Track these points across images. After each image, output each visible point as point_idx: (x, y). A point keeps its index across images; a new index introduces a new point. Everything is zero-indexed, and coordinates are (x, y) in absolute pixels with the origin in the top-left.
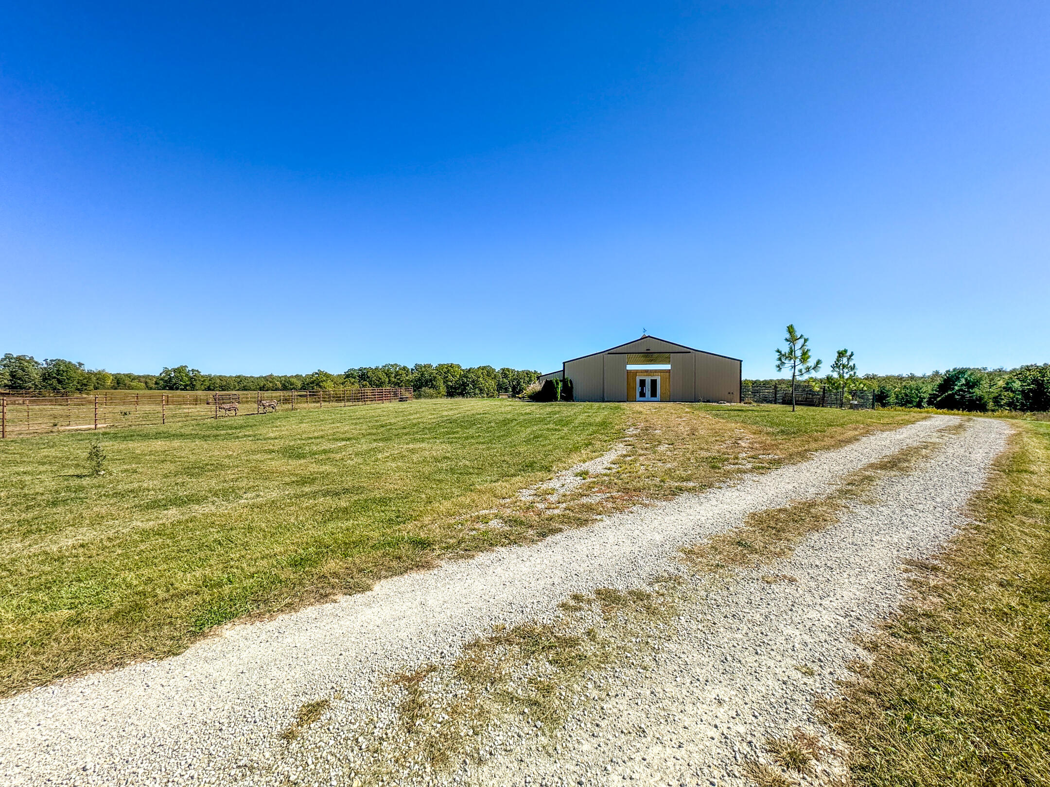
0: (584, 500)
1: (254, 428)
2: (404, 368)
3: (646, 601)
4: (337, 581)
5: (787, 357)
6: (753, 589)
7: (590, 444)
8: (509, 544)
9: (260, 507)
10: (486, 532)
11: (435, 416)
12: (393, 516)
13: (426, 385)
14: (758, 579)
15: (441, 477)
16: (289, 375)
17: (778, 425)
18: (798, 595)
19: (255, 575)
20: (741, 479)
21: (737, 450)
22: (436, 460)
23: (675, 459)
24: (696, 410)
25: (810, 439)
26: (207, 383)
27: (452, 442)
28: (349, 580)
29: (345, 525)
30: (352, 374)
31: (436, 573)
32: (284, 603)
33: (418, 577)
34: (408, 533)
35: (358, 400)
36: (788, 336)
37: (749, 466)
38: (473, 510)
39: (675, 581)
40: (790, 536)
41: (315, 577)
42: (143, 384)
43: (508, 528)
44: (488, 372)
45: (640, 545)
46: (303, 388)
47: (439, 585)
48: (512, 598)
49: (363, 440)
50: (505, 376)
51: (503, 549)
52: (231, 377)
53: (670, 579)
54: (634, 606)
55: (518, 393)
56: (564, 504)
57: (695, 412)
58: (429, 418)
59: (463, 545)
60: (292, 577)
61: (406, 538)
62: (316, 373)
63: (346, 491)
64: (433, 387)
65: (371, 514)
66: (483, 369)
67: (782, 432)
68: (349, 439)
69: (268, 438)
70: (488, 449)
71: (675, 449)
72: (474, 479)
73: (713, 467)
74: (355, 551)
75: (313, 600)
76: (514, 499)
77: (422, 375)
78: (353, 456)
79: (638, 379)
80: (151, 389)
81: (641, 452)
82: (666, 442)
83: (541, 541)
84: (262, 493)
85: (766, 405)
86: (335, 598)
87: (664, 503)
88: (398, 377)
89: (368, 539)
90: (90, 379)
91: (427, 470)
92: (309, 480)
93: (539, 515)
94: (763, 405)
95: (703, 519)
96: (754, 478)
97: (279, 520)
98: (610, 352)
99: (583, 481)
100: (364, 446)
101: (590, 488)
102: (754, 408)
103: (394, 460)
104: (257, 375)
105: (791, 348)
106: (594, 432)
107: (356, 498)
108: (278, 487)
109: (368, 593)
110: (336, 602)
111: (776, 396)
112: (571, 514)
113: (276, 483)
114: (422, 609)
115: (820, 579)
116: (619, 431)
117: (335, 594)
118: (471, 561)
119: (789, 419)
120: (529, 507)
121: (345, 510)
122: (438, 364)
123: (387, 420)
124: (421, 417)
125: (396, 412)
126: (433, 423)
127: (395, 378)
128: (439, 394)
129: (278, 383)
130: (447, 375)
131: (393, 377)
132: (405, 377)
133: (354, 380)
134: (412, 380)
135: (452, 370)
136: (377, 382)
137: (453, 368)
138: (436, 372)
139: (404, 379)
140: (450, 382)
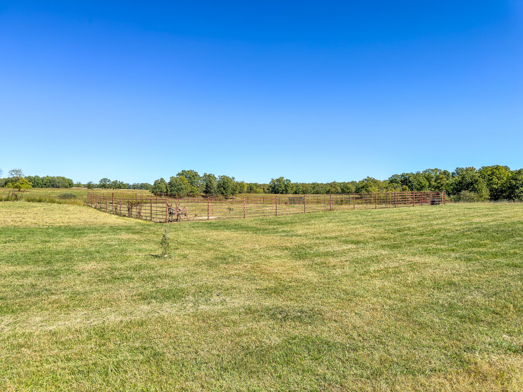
1: (293, 225)
2: (445, 173)
11: (463, 222)
13: (467, 189)
16: (346, 182)
26: (294, 189)
30: (395, 180)
42: (262, 190)
46: (356, 192)
49: (371, 245)
52: (309, 184)
58: (455, 224)
62: (366, 180)
64: (475, 190)
68: (358, 243)
69: (295, 235)
77: (463, 178)
80: (266, 193)
88: (439, 181)
90: (236, 187)
103: (385, 276)
104: (325, 183)
122: (482, 167)
123: (407, 224)
124: (446, 222)
125: (421, 216)
126: (457, 230)
127: (436, 182)
128: (481, 197)
129: (339, 188)
130: (491, 178)
131: (433, 181)
132: (445, 181)
133: (397, 184)
134: (451, 184)
135: (498, 173)
136: (418, 186)
137: (498, 170)
138: (479, 175)
139: (445, 183)
140: (495, 184)
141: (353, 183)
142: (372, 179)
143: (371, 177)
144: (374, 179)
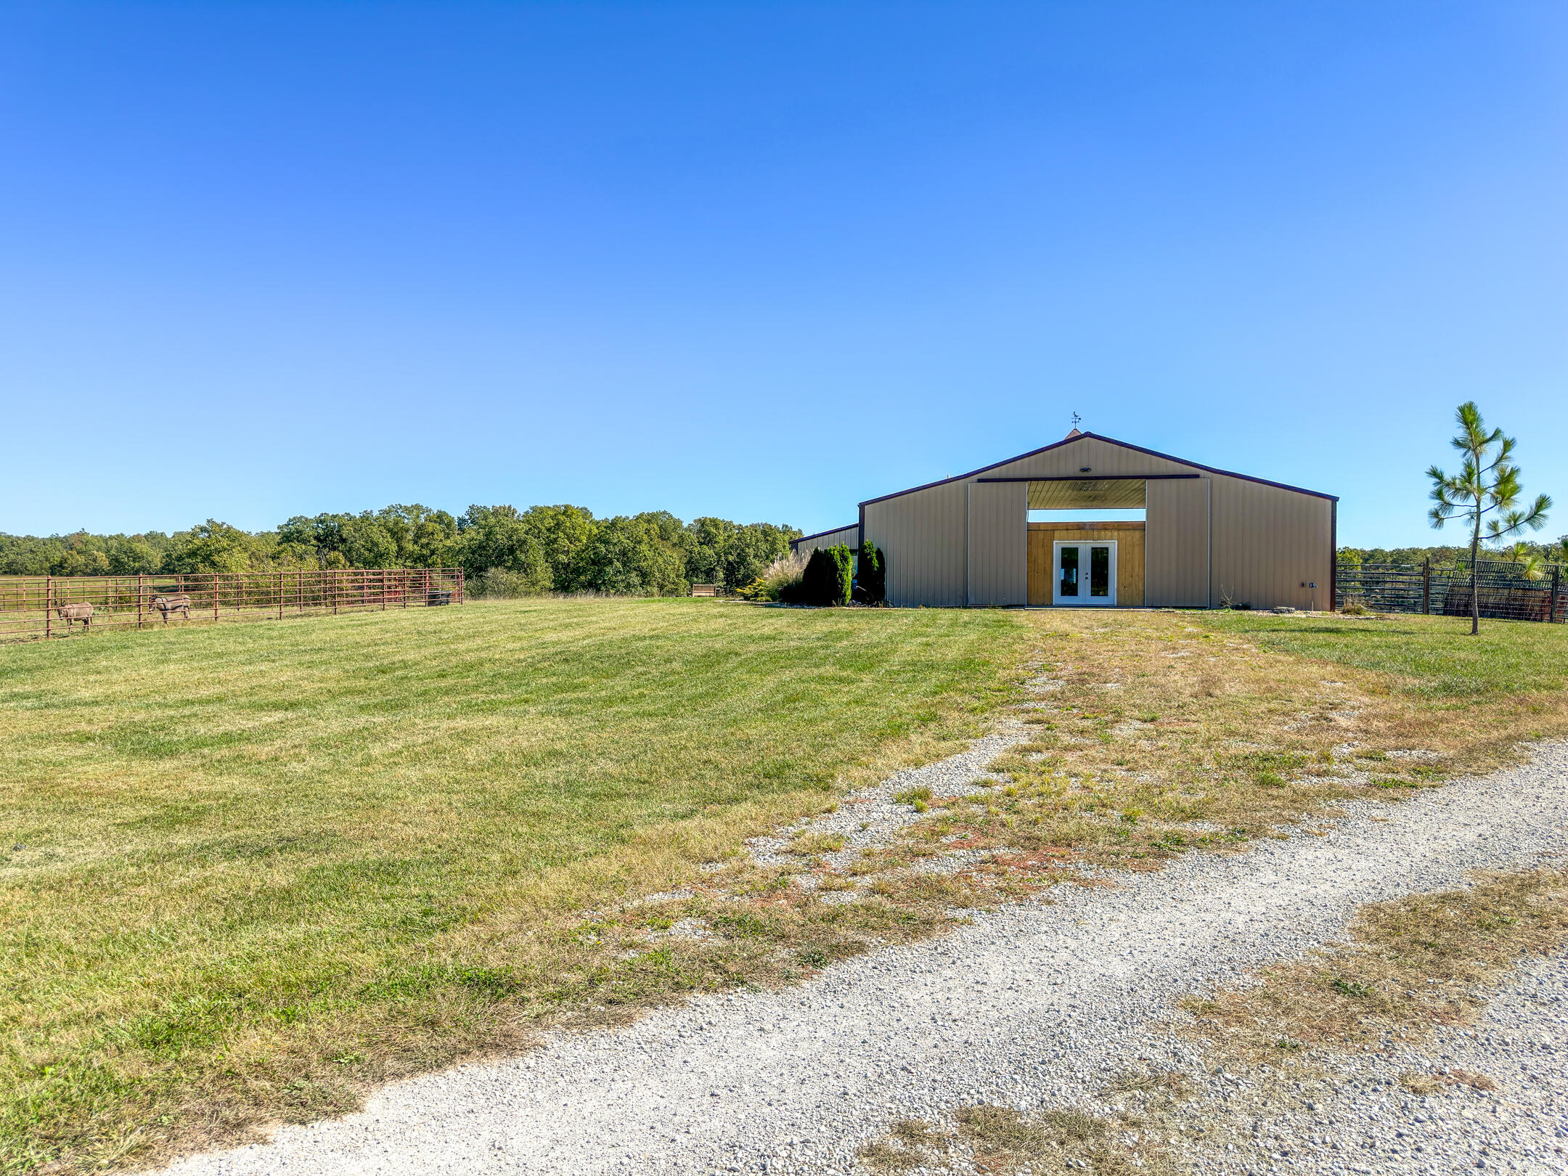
0: (922, 868)
1: (38, 675)
2: (440, 517)
3: (1092, 1141)
4: (268, 1085)
5: (1457, 490)
6: (1376, 1108)
7: (933, 717)
8: (726, 984)
9: (57, 886)
10: (664, 954)
11: (525, 643)
12: (414, 910)
13: (499, 562)
14: (1388, 1083)
15: (542, 805)
16: (129, 533)
17: (1435, 670)
18: (1498, 1126)
19: (49, 1070)
20: (1338, 815)
21: (1326, 737)
22: (530, 760)
23: (1161, 760)
24: (1215, 629)
25: (1520, 709)
27: (569, 713)
28: (301, 1082)
29: (283, 934)
30: (300, 532)
31: (532, 1064)
32: (126, 1144)
33: (483, 1075)
34: (454, 956)
35: (316, 601)
36: (1460, 433)
37: (1361, 780)
38: (628, 893)
39: (1169, 1086)
40: (1472, 966)
41: (209, 1074)
43: (720, 942)
44: (662, 527)
45: (1074, 989)
46: (168, 569)
47: (539, 1095)
48: (734, 1131)
49: (330, 709)
50: (708, 539)
51: (710, 999)
53: (1157, 1080)
54: (1060, 1152)
55: (742, 583)
56: (867, 877)
57: (1212, 635)
58: (508, 648)
59: (602, 989)
60: (145, 1074)
61: (450, 969)
62: (203, 530)
63: (287, 844)
64: (519, 567)
65: (355, 906)
66: (649, 521)
67: (1447, 688)
68: (292, 706)
69: (76, 703)
70: (666, 729)
71: (1160, 734)
72: (630, 808)
73: (1264, 783)
74: (314, 1005)
75: (204, 1137)
76: (735, 864)
77: (488, 535)
78: (304, 751)
79: (1057, 546)
81: (1067, 739)
82: (1136, 713)
83: (809, 976)
84: (60, 851)
85: (1402, 616)
86: (261, 1130)
87: (1135, 878)
88: (424, 541)
89: (348, 973)
91: (504, 786)
92: (187, 815)
93: (803, 907)
94: (1392, 616)
95: (1240, 921)
96: (1375, 813)
97: (108, 923)
98: (985, 477)
99: (916, 817)
100: (333, 724)
101: (935, 835)
102: (1368, 625)
103: (416, 759)
104: (43, 533)
105: (1468, 466)
106: (942, 687)
107: (314, 862)
108: (106, 833)
109: (351, 1118)
110: (265, 1143)
111: (1427, 594)
112: (889, 906)
113: (100, 823)
114: (494, 1162)
115: (1554, 1082)
116: (1008, 686)
117: (261, 1121)
118: (624, 1032)
119: (1462, 655)
120: (777, 885)
121: (286, 895)
122: (532, 508)
123: (394, 654)
124: (487, 645)
125: (419, 633)
126: (519, 661)
127: (416, 542)
128: (533, 584)
129: (101, 555)
130: (554, 536)
131: (409, 540)
132: (441, 540)
133: (303, 547)
134: (460, 549)
135: (568, 524)
136: (366, 553)
137: (569, 516)
138: (527, 527)
139: (440, 546)
140: (562, 553)
141: (151, 537)
142: (225, 526)
143: (219, 522)
144: (229, 528)
